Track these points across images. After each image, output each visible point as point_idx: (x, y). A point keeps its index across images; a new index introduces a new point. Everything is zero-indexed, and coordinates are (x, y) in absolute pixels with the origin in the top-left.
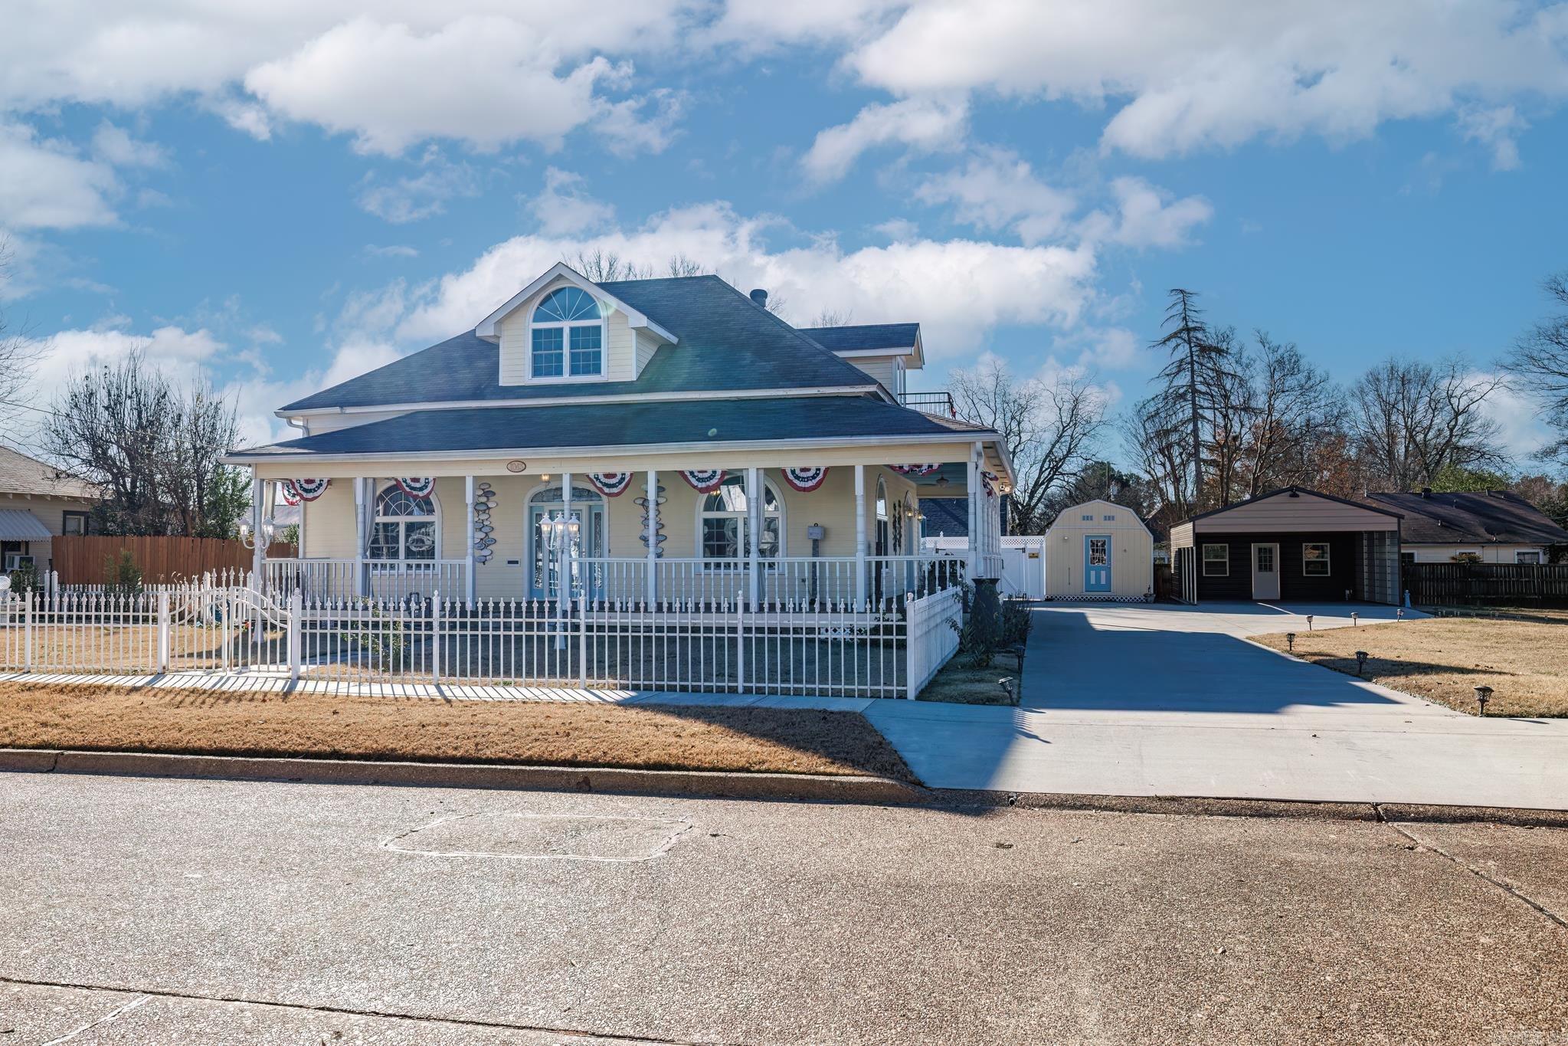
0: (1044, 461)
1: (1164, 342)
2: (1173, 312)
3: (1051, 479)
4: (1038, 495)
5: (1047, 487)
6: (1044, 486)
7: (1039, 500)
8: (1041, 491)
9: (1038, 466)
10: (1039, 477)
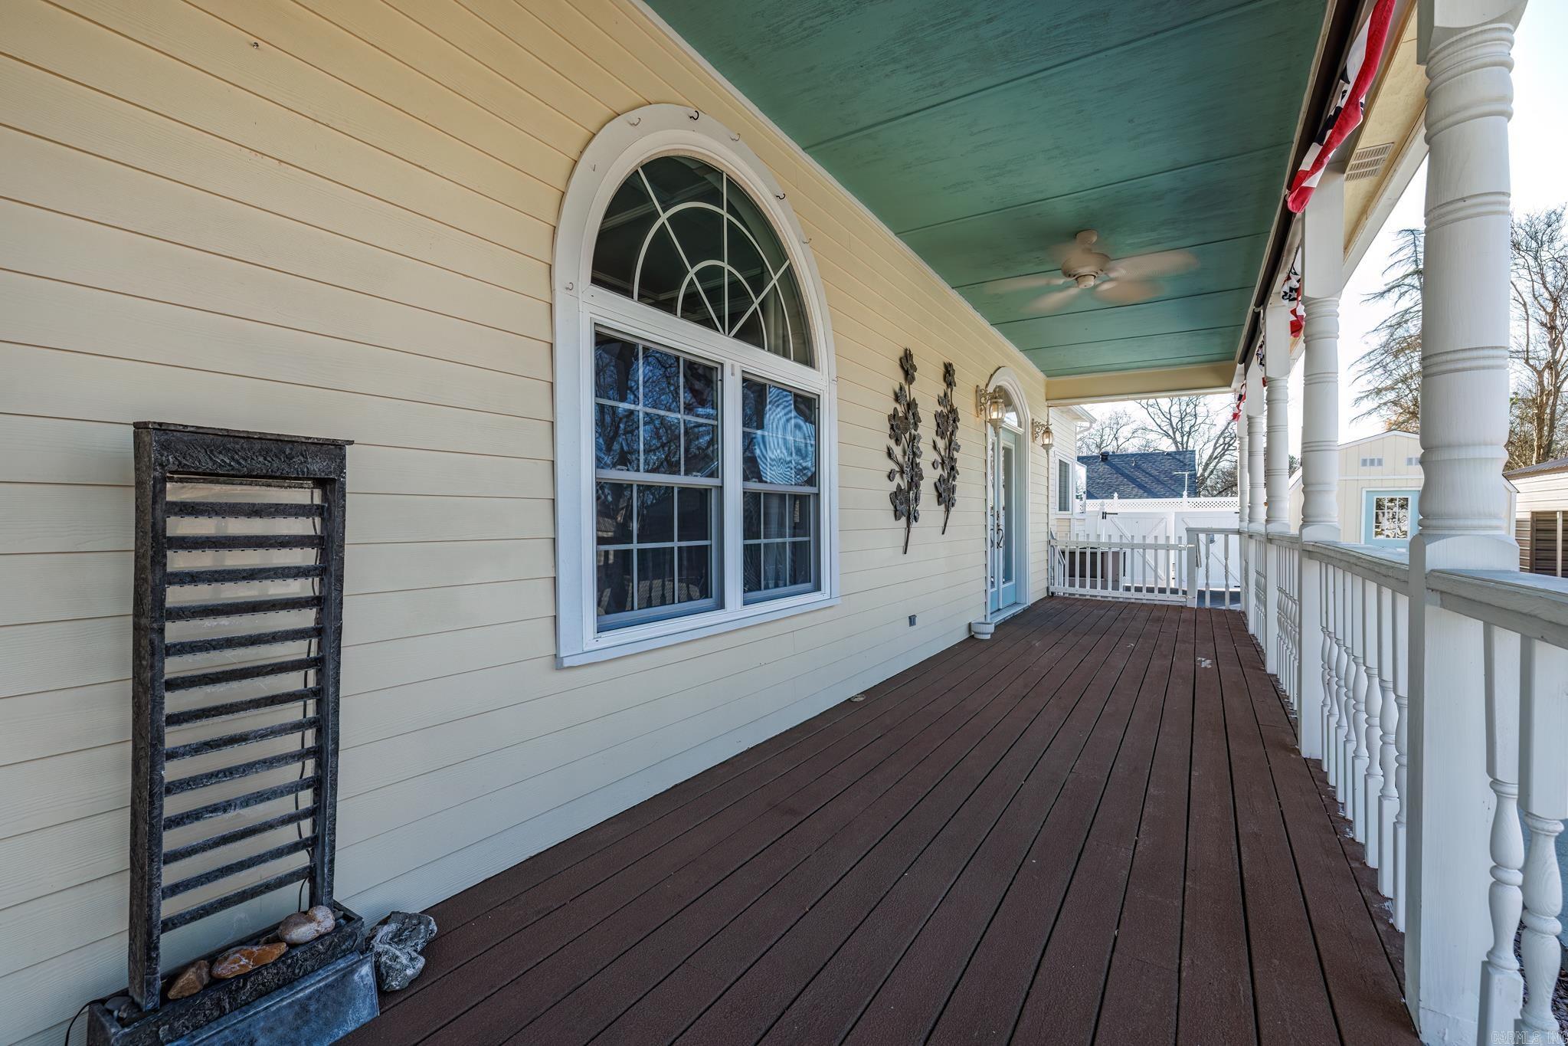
0: (1219, 438)
1: (1382, 294)
2: (1401, 256)
3: (1224, 454)
4: (1211, 466)
5: (1218, 463)
6: (1216, 460)
7: (1212, 472)
8: (1214, 464)
9: (1212, 444)
10: (1213, 452)
